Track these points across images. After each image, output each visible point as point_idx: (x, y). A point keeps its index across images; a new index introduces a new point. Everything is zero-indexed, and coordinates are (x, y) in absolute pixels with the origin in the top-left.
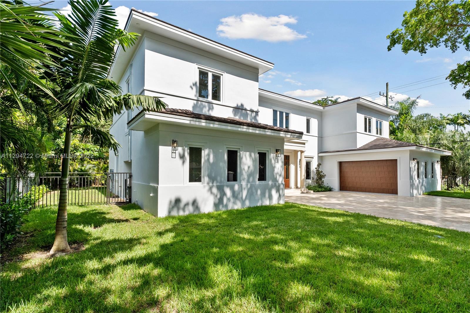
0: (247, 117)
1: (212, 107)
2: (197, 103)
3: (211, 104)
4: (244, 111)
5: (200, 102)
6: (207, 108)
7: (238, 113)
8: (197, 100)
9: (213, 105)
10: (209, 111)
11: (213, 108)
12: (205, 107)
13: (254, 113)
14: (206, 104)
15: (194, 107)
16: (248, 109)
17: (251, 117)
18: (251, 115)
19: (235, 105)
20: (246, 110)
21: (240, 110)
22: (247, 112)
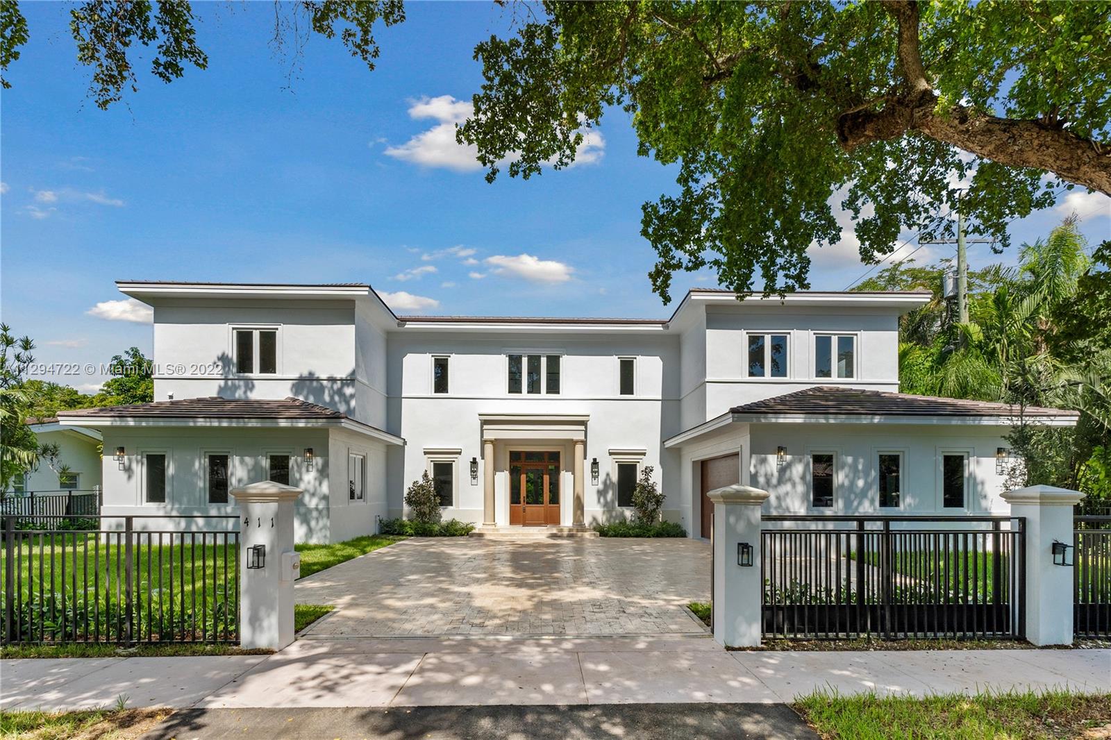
0: (324, 392)
1: (250, 386)
2: (226, 384)
3: (250, 381)
4: (315, 383)
5: (230, 382)
6: (243, 389)
7: (303, 389)
8: (226, 379)
9: (255, 381)
10: (245, 392)
11: (253, 386)
12: (239, 387)
13: (339, 382)
14: (242, 383)
15: (221, 390)
16: (324, 376)
17: (331, 392)
18: (332, 387)
19: (296, 376)
20: (318, 380)
21: (308, 382)
22: (322, 384)
